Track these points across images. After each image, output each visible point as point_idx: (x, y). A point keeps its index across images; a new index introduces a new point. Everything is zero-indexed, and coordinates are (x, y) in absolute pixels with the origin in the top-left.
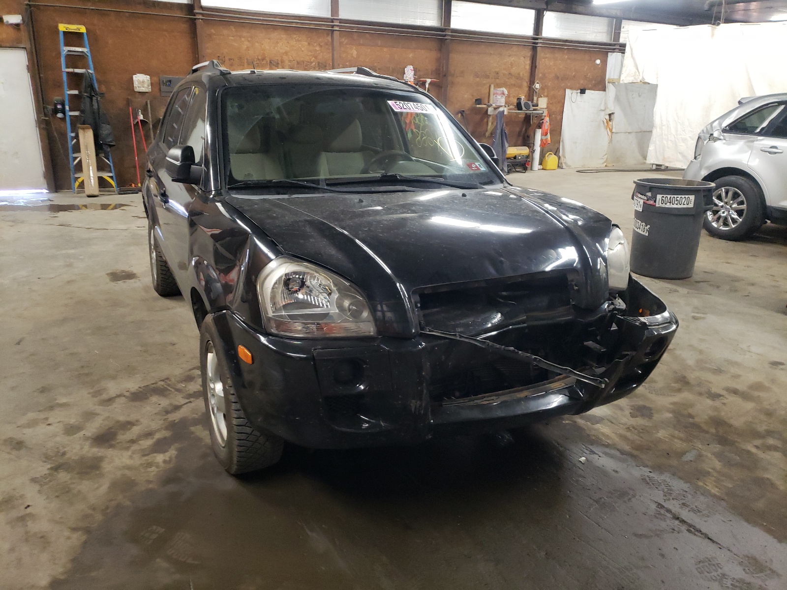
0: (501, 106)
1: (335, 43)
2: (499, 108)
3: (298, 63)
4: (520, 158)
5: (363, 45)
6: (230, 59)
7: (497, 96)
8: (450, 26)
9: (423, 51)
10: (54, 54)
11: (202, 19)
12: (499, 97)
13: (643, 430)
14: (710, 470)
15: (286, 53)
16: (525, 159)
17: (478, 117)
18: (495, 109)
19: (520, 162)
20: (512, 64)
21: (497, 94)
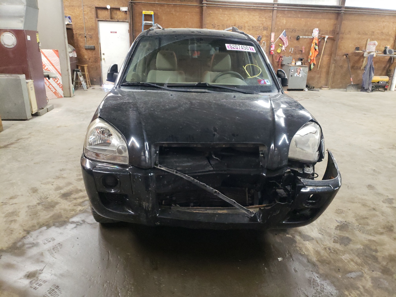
0: (373, 52)
1: (274, 16)
2: (371, 53)
3: (253, 27)
4: (382, 83)
5: (290, 17)
6: (218, 26)
7: (370, 45)
8: (344, 5)
9: (326, 20)
10: (140, 25)
11: (206, 6)
12: (372, 46)
13: (336, 252)
14: (361, 287)
15: (247, 22)
16: (385, 84)
17: (357, 58)
18: (369, 53)
19: (381, 85)
20: (384, 27)
21: (370, 44)
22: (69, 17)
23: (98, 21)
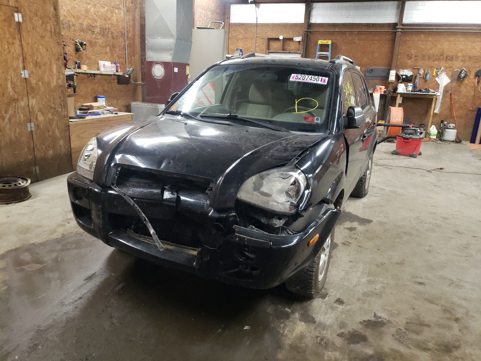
3: (470, 58)
6: (416, 56)
11: (400, 31)
22: (241, 49)
23: (269, 52)
